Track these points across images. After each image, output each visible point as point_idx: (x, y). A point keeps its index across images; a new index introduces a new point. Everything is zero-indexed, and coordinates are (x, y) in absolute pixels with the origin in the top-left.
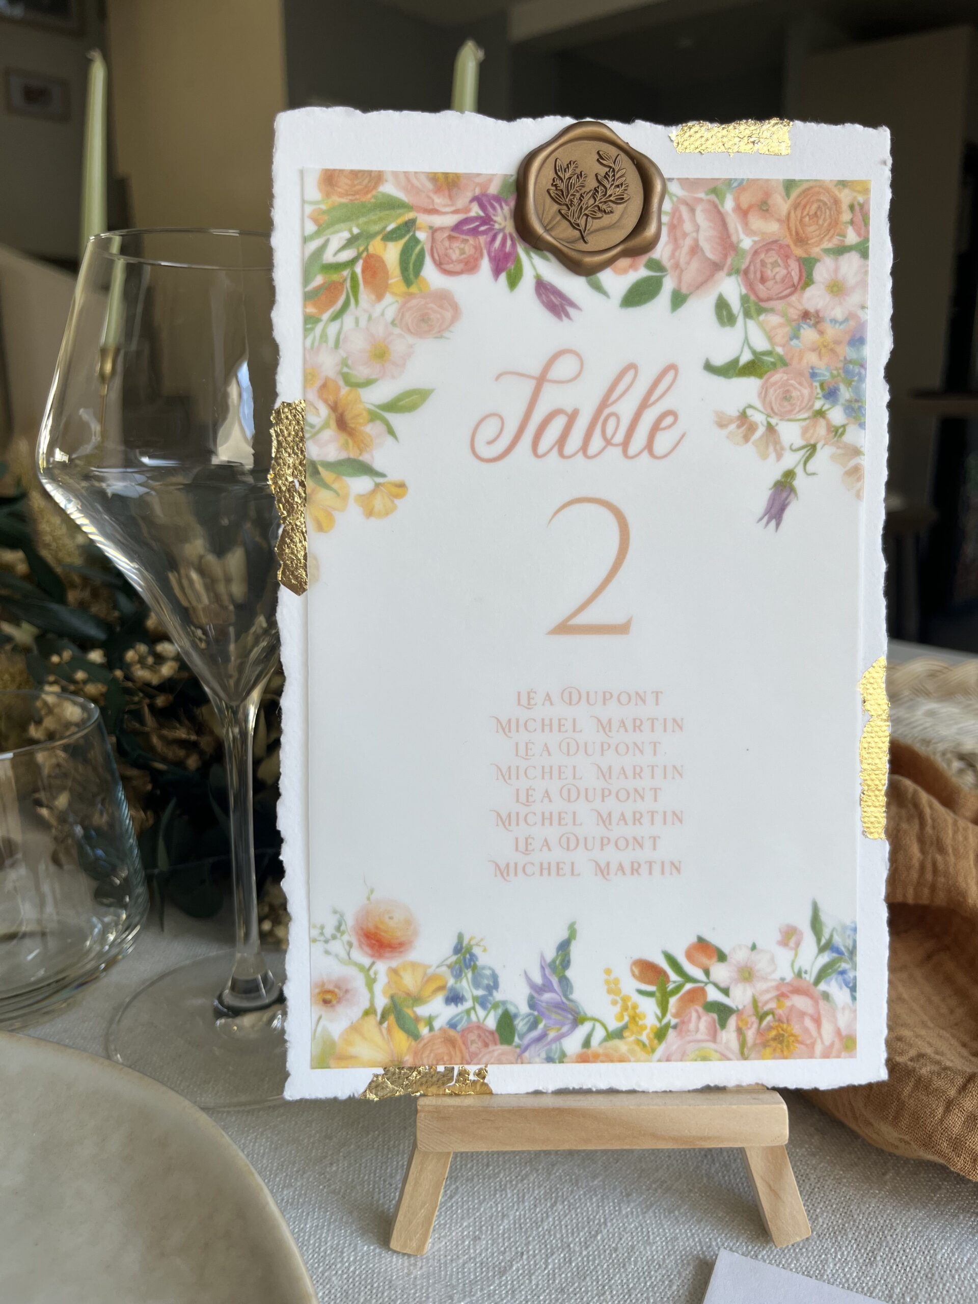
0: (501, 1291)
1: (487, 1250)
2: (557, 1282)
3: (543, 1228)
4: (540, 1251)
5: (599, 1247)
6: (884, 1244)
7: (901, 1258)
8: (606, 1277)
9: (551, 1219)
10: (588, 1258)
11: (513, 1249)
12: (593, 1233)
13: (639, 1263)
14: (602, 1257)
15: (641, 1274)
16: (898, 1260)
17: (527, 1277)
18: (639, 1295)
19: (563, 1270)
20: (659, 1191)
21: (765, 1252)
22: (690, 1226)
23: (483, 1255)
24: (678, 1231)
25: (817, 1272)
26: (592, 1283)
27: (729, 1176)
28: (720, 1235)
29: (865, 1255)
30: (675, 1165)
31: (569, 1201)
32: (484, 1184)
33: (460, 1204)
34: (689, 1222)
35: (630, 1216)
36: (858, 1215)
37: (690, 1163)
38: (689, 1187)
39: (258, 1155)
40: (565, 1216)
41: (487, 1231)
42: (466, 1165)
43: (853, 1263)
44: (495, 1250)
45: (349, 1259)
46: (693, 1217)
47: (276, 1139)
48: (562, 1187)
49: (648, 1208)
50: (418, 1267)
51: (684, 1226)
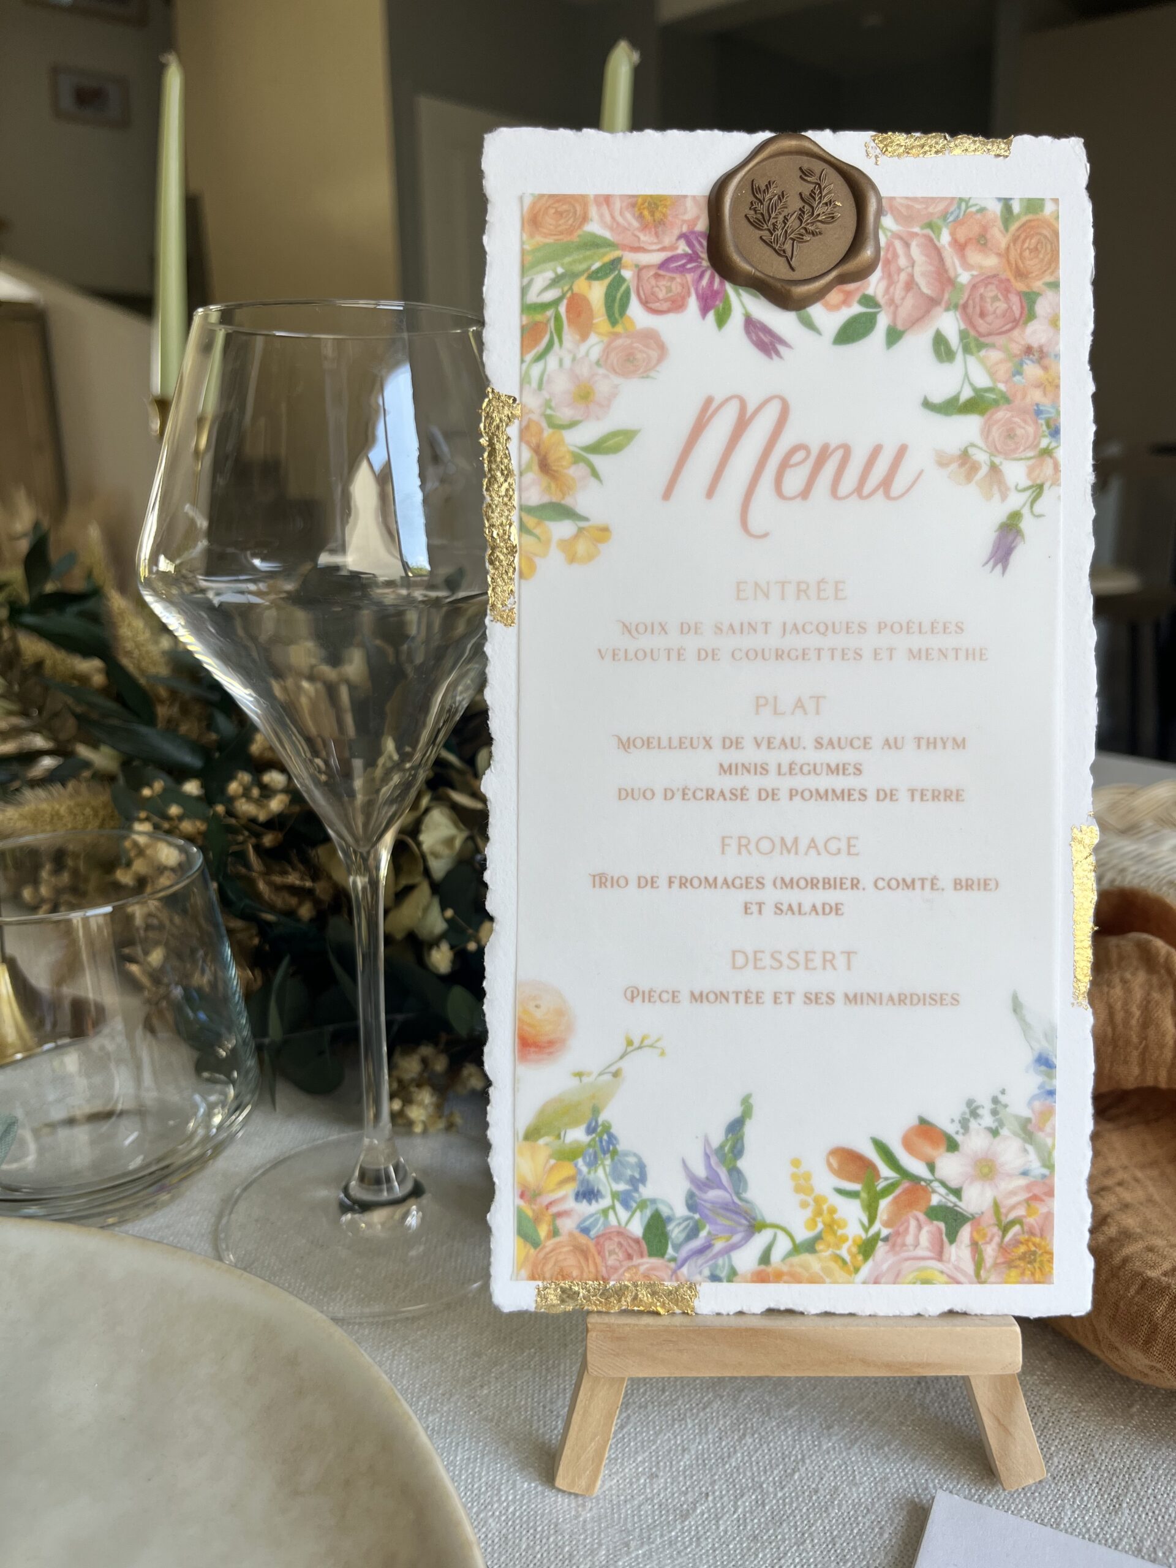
0: (684, 1538)
1: (666, 1489)
2: (749, 1528)
3: (731, 1465)
4: (728, 1491)
5: (796, 1488)
6: (1131, 1489)
7: (1151, 1505)
8: (805, 1522)
9: (739, 1455)
10: (784, 1500)
11: (696, 1489)
12: (789, 1471)
13: (844, 1507)
14: (800, 1499)
15: (847, 1520)
16: (1148, 1507)
17: (713, 1522)
18: (845, 1544)
19: (755, 1514)
20: (865, 1423)
21: (990, 1496)
22: (902, 1465)
23: (662, 1496)
24: (888, 1470)
25: (1053, 1520)
26: (790, 1529)
27: (947, 1407)
28: (938, 1475)
29: (1109, 1501)
30: (883, 1394)
31: (760, 1434)
32: (659, 1412)
33: (633, 1435)
34: (901, 1460)
35: (832, 1452)
36: (1100, 1454)
37: (901, 1392)
38: (900, 1419)
39: (397, 1374)
40: (756, 1452)
41: (665, 1468)
42: (638, 1390)
43: (1094, 1510)
44: (675, 1489)
45: (507, 1497)
46: (905, 1455)
47: (416, 1355)
48: (751, 1417)
49: (853, 1442)
50: (588, 1508)
51: (895, 1465)
